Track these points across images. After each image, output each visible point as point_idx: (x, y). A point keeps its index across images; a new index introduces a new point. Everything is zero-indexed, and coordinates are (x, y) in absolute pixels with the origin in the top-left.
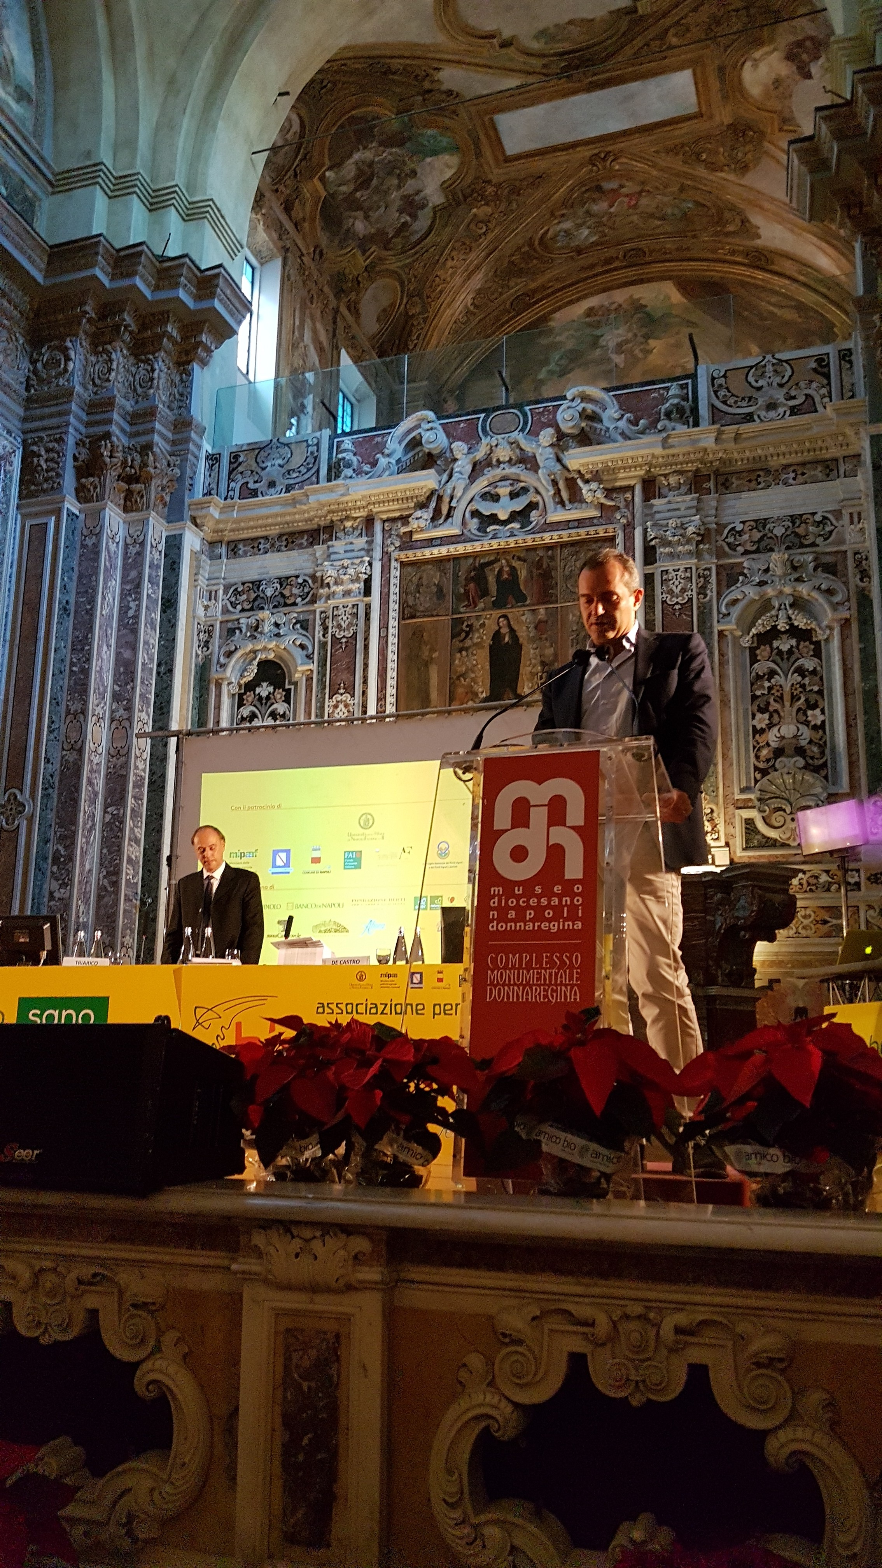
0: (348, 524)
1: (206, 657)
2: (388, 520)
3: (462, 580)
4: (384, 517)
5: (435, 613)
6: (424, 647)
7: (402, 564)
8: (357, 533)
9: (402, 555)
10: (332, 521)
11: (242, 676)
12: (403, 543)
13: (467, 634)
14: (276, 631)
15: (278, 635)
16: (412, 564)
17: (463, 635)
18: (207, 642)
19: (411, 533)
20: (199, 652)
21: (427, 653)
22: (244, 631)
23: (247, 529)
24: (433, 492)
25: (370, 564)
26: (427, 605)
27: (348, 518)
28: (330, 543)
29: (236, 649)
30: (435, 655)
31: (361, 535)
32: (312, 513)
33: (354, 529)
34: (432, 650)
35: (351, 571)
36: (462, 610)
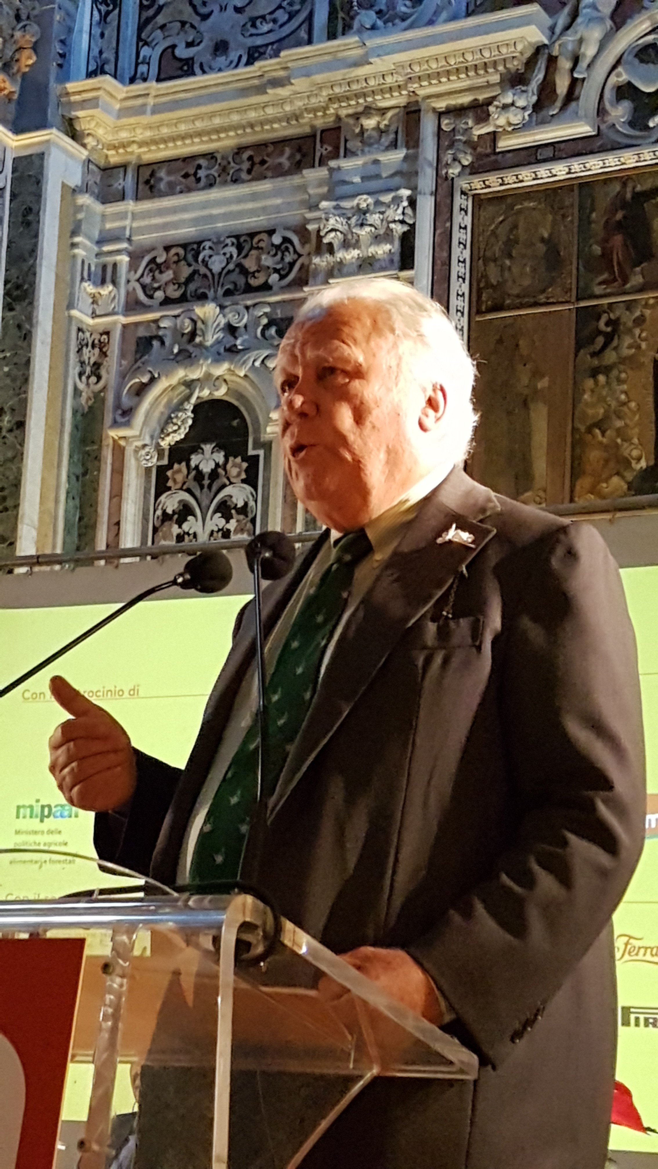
0: (370, 123)
1: (96, 395)
2: (449, 111)
3: (598, 228)
4: (441, 105)
5: (542, 298)
6: (520, 367)
7: (479, 201)
8: (386, 140)
9: (477, 184)
10: (338, 118)
11: (163, 432)
12: (479, 157)
13: (609, 338)
14: (229, 341)
15: (232, 350)
16: (498, 199)
17: (600, 340)
18: (97, 366)
19: (494, 136)
20: (81, 386)
21: (525, 381)
22: (168, 341)
23: (174, 139)
24: (539, 49)
25: (412, 203)
26: (526, 282)
27: (368, 111)
28: (333, 164)
29: (153, 380)
30: (543, 384)
31: (394, 145)
32: (299, 104)
33: (381, 132)
34: (537, 374)
35: (374, 218)
36: (598, 290)
